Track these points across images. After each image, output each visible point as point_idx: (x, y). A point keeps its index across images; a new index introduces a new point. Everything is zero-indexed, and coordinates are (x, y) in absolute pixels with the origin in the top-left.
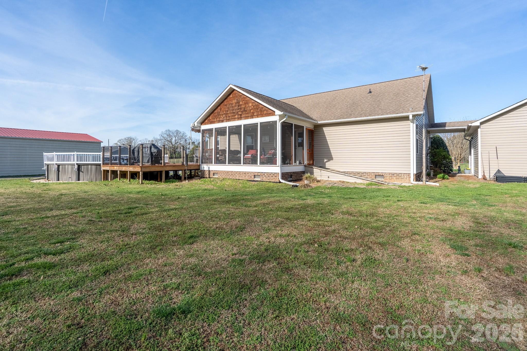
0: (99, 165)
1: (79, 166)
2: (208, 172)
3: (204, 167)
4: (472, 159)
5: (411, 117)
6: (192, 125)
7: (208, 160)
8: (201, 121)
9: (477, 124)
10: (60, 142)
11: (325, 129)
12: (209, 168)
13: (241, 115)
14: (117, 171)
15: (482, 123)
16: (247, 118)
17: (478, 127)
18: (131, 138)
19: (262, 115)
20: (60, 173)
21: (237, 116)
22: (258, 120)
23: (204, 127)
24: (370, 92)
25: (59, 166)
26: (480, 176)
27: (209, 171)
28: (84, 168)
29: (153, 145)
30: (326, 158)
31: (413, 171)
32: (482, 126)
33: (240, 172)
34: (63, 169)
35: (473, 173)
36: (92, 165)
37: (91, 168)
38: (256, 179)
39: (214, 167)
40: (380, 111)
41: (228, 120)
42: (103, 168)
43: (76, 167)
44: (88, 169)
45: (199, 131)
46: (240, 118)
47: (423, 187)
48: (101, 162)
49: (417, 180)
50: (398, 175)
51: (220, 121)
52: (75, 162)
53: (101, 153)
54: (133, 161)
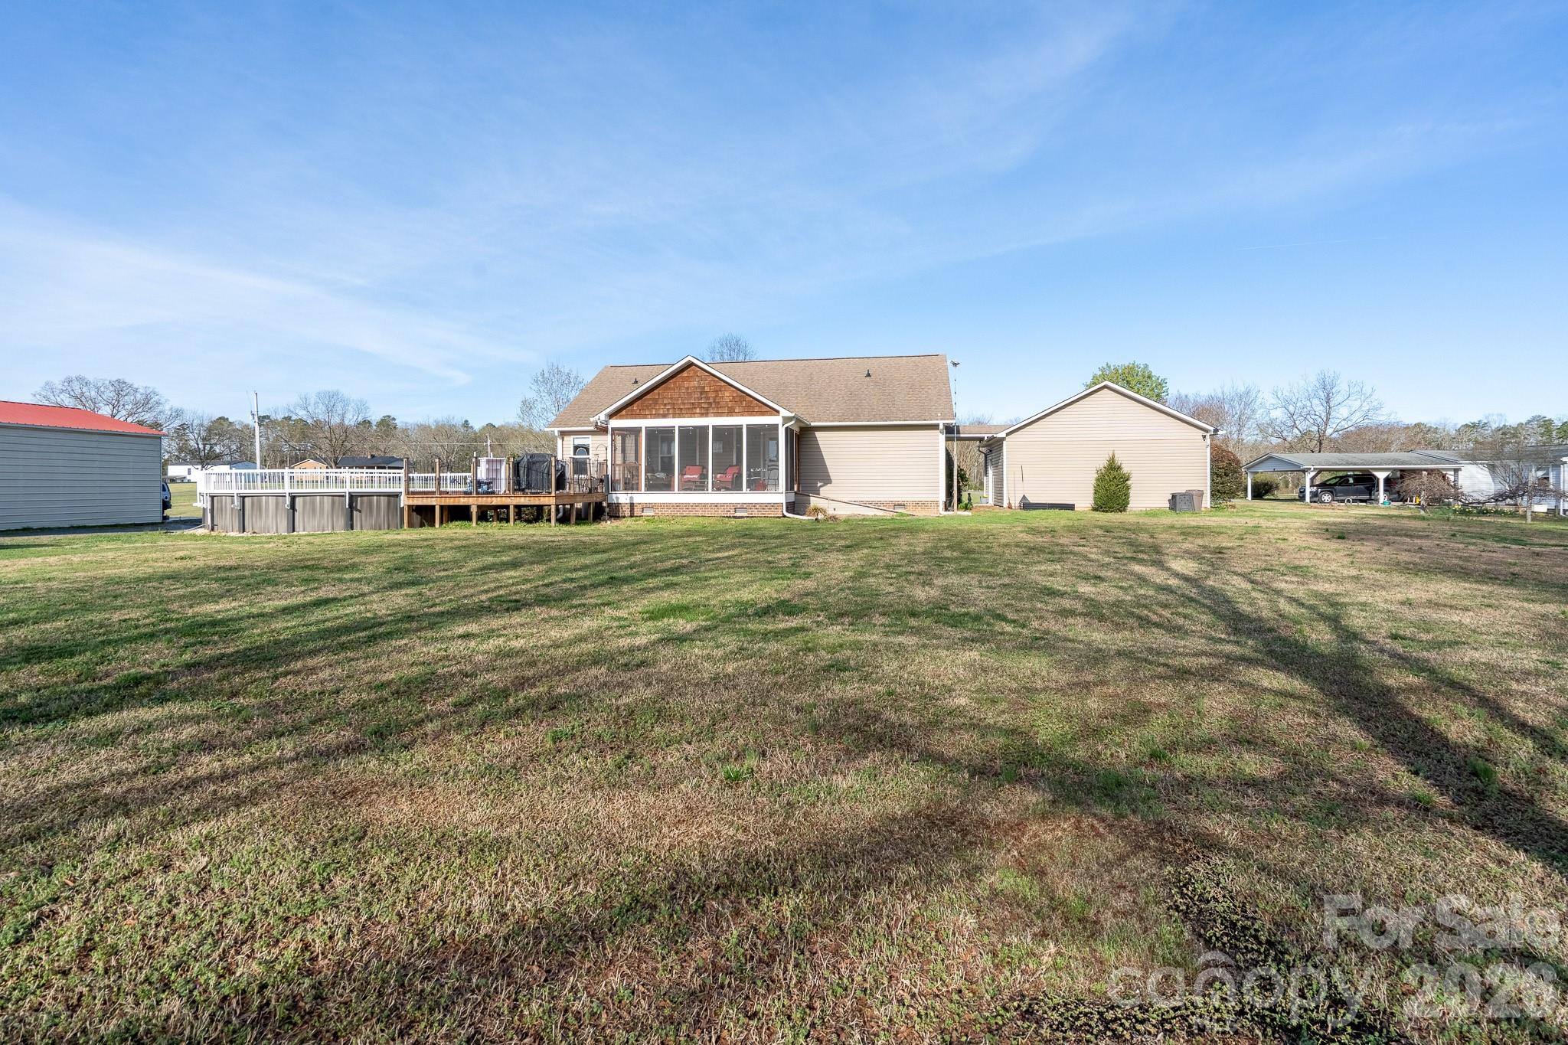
0: (397, 495)
1: (352, 497)
2: (628, 506)
3: (617, 498)
4: (990, 480)
5: (941, 427)
7: (628, 485)
9: (1002, 435)
11: (818, 434)
12: (631, 498)
13: (707, 409)
14: (434, 507)
15: (1008, 434)
16: (719, 414)
17: (1003, 439)
19: (751, 413)
20: (296, 514)
21: (698, 411)
22: (744, 421)
23: (615, 423)
24: (869, 375)
25: (293, 498)
26: (1005, 505)
27: (632, 505)
28: (362, 503)
30: (821, 479)
31: (942, 497)
32: (1008, 438)
33: (705, 505)
34: (308, 507)
35: (991, 502)
36: (379, 495)
37: (378, 502)
38: (737, 514)
39: (642, 497)
40: (900, 414)
41: (680, 414)
42: (409, 502)
44: (370, 504)
46: (705, 414)
47: (952, 518)
48: (402, 490)
49: (946, 509)
50: (923, 504)
51: (657, 416)
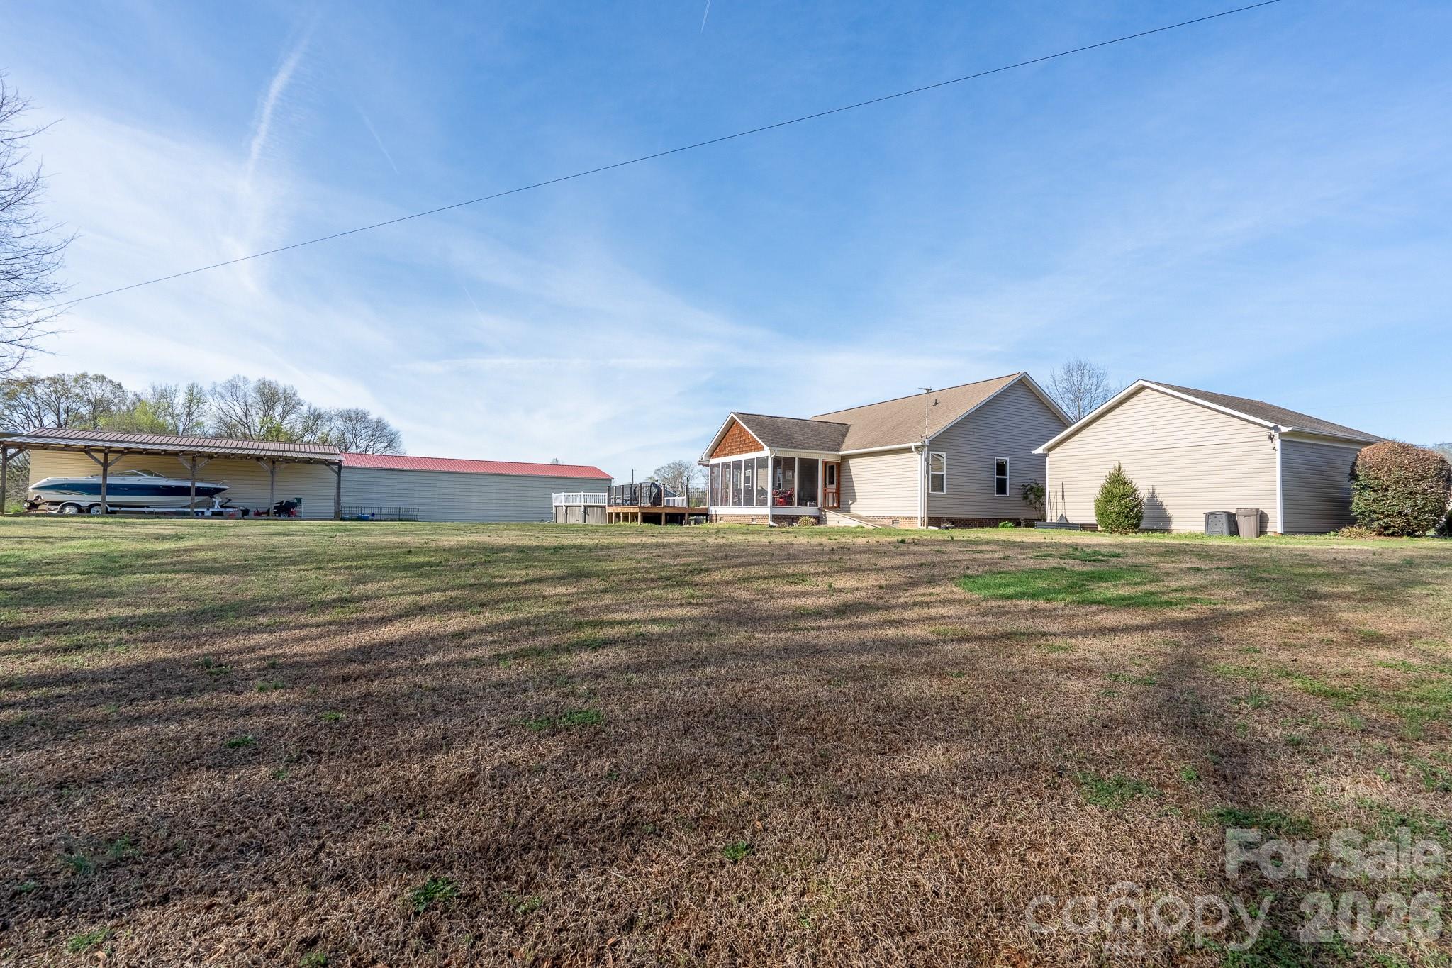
0: (605, 507)
1: (586, 507)
2: (714, 515)
3: (711, 510)
5: (913, 449)
6: (699, 459)
7: (713, 502)
8: (709, 454)
10: (564, 480)
11: (852, 461)
12: (715, 510)
13: (742, 448)
14: (620, 513)
16: (746, 451)
17: (1046, 456)
18: (681, 465)
19: (757, 450)
20: (568, 516)
21: (738, 448)
22: (755, 455)
23: (713, 461)
24: (936, 403)
25: (567, 507)
27: (716, 514)
28: (590, 510)
29: (654, 484)
30: (851, 499)
31: (920, 513)
32: (1051, 454)
33: (740, 514)
34: (571, 512)
36: (598, 507)
37: (597, 510)
39: (722, 510)
41: (731, 454)
42: (608, 511)
43: (583, 508)
44: (593, 511)
45: (708, 466)
46: (741, 452)
48: (606, 504)
51: (725, 455)
52: (582, 504)
53: (606, 494)
54: (634, 501)
